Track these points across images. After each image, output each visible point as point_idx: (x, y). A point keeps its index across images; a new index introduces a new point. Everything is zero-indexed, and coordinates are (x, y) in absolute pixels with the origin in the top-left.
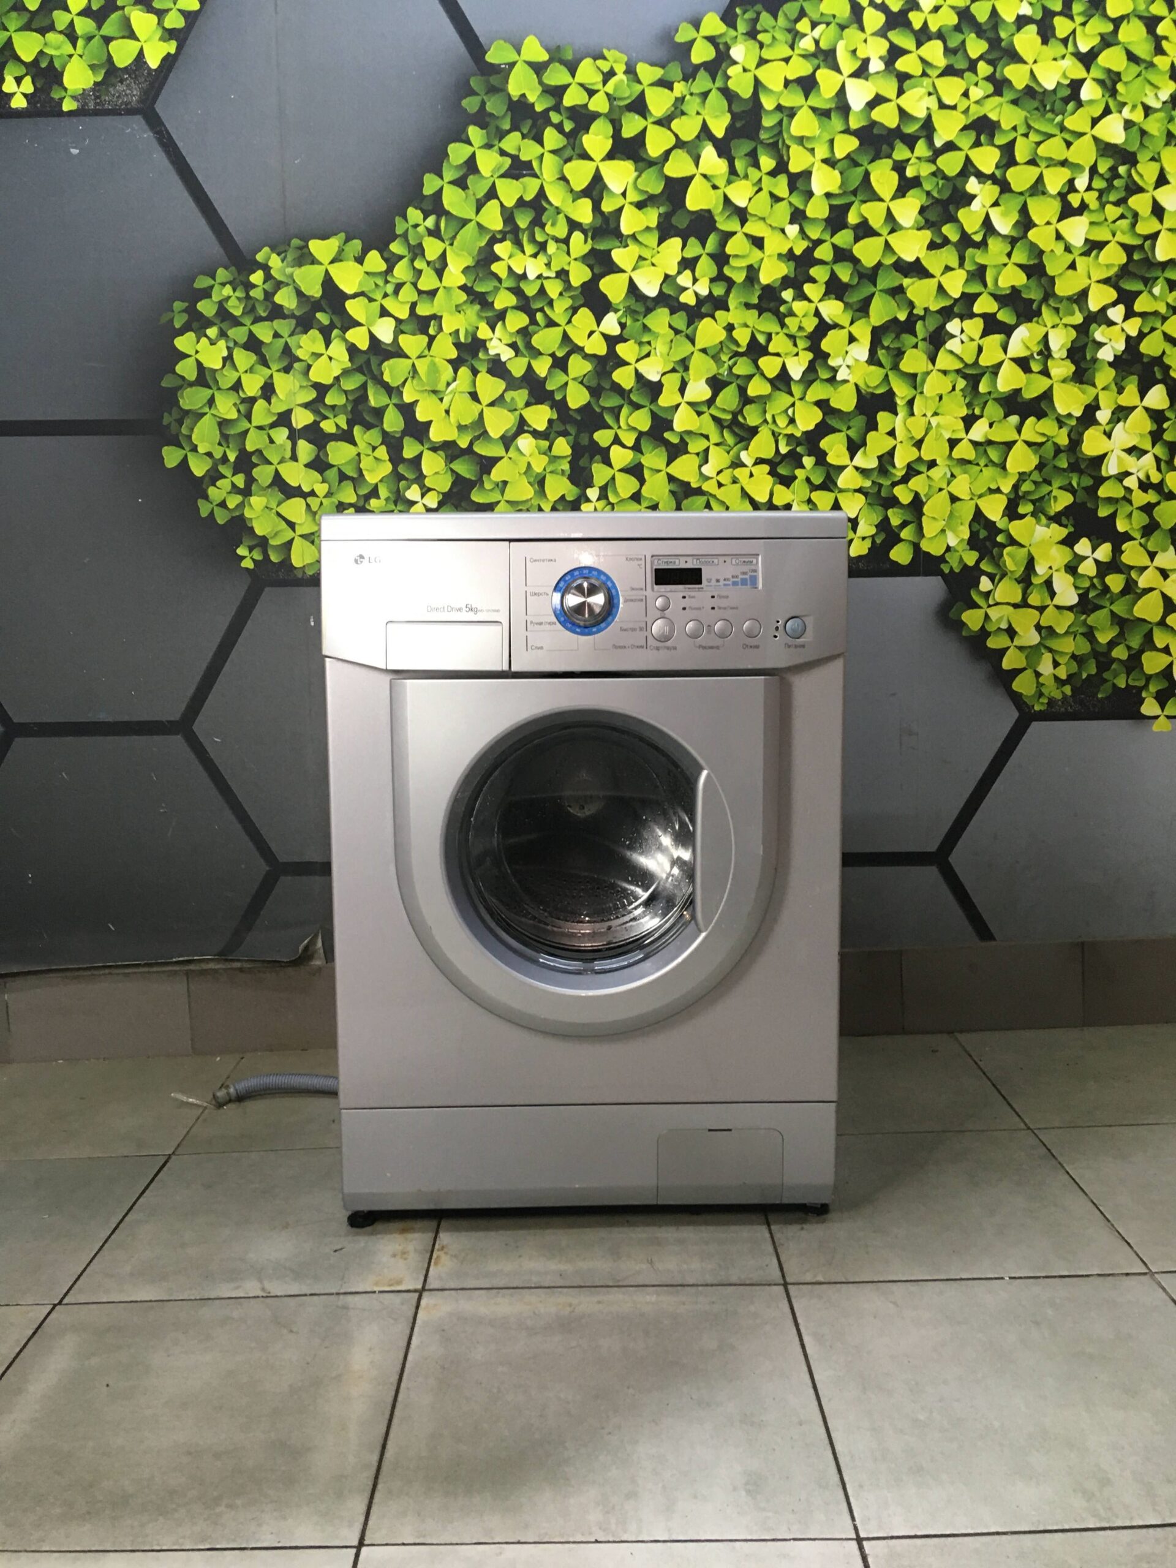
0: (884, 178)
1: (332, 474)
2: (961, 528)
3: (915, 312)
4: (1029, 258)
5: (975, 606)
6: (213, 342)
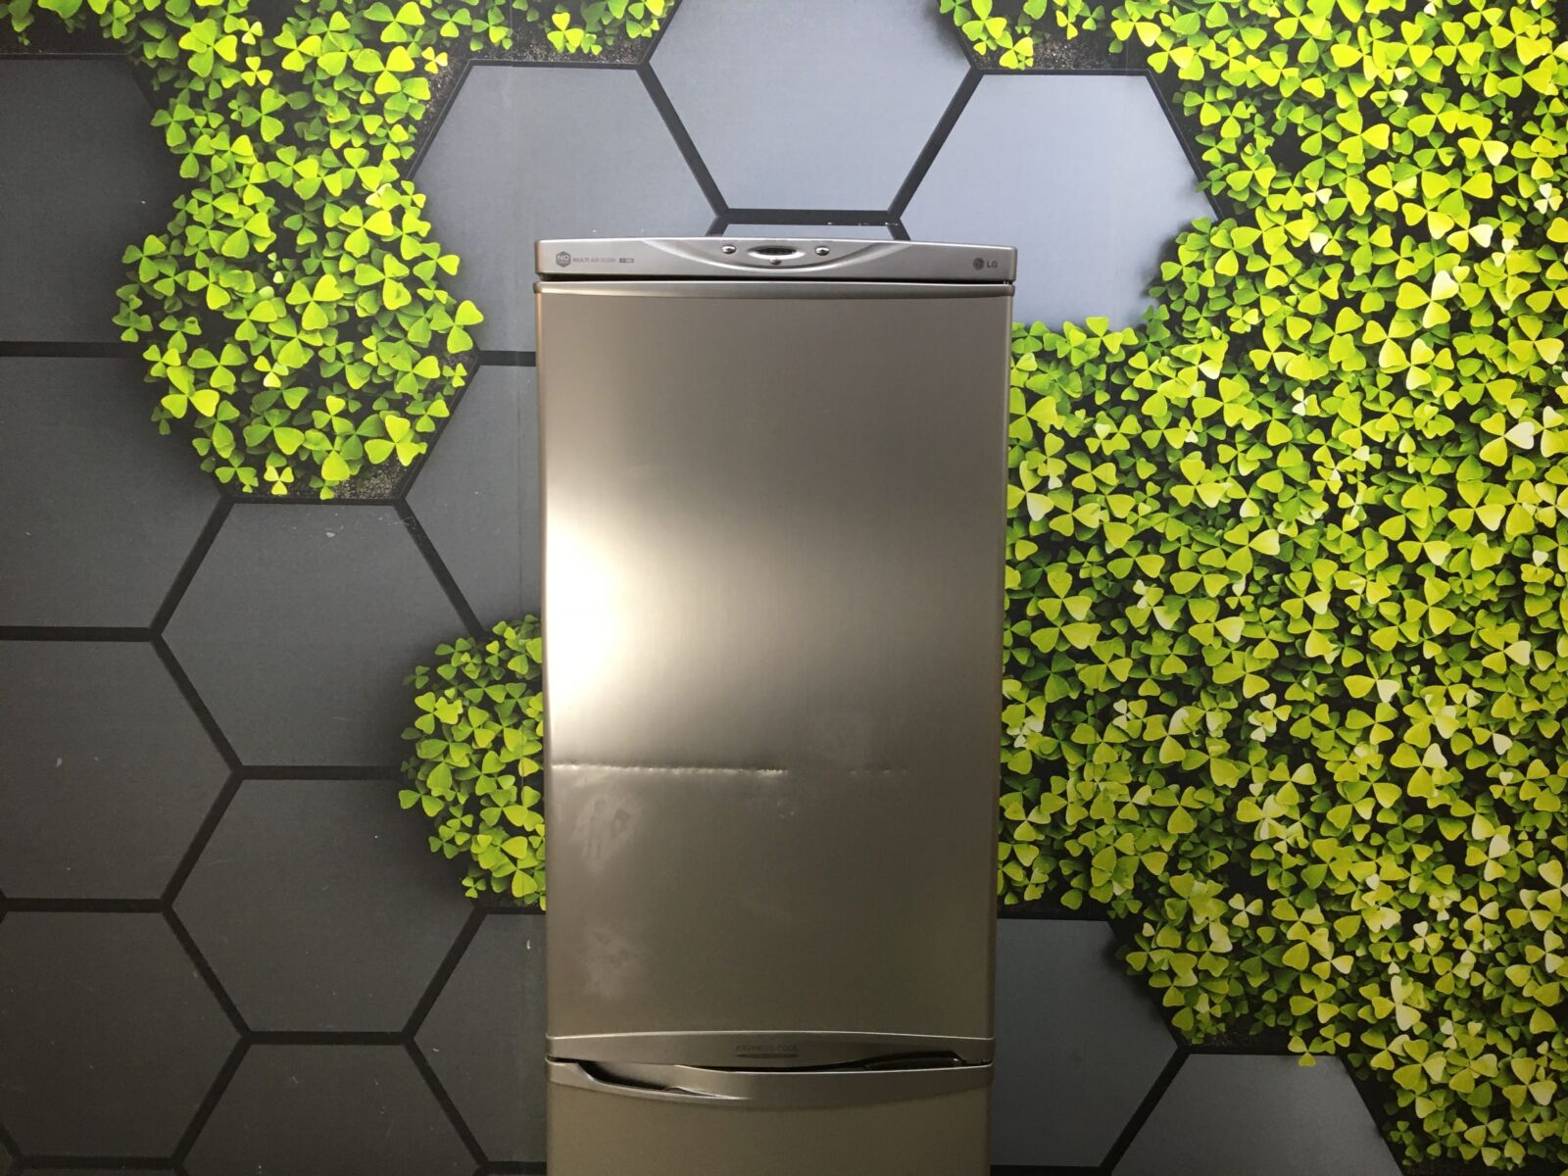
0: (1059, 578)
2: (1126, 879)
3: (1086, 692)
4: (1189, 652)
5: (1139, 949)
6: (450, 702)
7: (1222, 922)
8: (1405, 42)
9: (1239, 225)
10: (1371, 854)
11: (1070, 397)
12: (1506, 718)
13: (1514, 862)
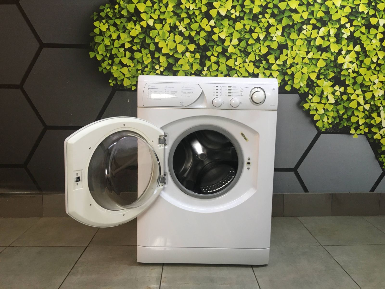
1: (135, 61)
2: (304, 81)
3: (294, 22)
4: (325, 9)
5: (307, 103)
6: (104, 24)
7: (332, 94)
10: (376, 73)
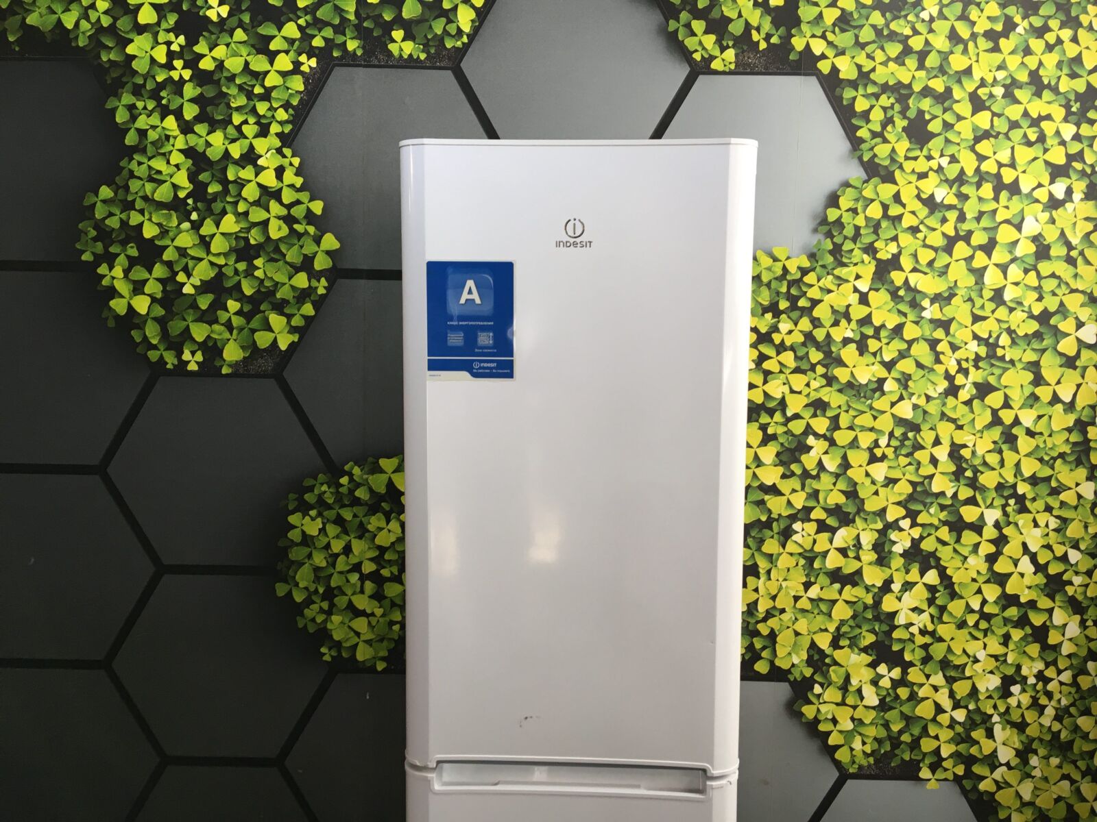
0: (753, 434)
1: (387, 603)
2: (802, 652)
3: (772, 516)
4: (847, 487)
5: (810, 703)
6: (313, 519)
7: (871, 684)
8: (1001, 53)
9: (883, 182)
10: (979, 635)
11: (761, 304)
12: (1077, 537)
13: (1083, 641)
